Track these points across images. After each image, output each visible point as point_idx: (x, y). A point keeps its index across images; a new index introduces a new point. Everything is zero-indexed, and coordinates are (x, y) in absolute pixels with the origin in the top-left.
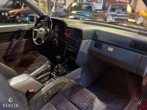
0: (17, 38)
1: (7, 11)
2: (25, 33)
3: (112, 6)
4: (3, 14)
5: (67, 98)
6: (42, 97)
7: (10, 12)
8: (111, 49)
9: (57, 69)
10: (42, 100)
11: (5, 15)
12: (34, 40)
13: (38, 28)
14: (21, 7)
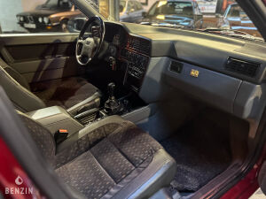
0: (53, 55)
1: (47, 15)
2: (66, 46)
3: (232, 6)
4: (40, 20)
5: (116, 146)
6: (79, 142)
7: (53, 16)
8: (195, 73)
9: (108, 104)
10: (78, 146)
11: (43, 21)
12: (78, 57)
13: (84, 39)
14: (71, 8)
